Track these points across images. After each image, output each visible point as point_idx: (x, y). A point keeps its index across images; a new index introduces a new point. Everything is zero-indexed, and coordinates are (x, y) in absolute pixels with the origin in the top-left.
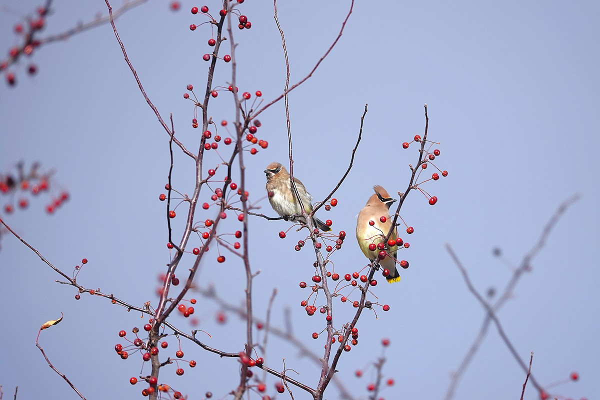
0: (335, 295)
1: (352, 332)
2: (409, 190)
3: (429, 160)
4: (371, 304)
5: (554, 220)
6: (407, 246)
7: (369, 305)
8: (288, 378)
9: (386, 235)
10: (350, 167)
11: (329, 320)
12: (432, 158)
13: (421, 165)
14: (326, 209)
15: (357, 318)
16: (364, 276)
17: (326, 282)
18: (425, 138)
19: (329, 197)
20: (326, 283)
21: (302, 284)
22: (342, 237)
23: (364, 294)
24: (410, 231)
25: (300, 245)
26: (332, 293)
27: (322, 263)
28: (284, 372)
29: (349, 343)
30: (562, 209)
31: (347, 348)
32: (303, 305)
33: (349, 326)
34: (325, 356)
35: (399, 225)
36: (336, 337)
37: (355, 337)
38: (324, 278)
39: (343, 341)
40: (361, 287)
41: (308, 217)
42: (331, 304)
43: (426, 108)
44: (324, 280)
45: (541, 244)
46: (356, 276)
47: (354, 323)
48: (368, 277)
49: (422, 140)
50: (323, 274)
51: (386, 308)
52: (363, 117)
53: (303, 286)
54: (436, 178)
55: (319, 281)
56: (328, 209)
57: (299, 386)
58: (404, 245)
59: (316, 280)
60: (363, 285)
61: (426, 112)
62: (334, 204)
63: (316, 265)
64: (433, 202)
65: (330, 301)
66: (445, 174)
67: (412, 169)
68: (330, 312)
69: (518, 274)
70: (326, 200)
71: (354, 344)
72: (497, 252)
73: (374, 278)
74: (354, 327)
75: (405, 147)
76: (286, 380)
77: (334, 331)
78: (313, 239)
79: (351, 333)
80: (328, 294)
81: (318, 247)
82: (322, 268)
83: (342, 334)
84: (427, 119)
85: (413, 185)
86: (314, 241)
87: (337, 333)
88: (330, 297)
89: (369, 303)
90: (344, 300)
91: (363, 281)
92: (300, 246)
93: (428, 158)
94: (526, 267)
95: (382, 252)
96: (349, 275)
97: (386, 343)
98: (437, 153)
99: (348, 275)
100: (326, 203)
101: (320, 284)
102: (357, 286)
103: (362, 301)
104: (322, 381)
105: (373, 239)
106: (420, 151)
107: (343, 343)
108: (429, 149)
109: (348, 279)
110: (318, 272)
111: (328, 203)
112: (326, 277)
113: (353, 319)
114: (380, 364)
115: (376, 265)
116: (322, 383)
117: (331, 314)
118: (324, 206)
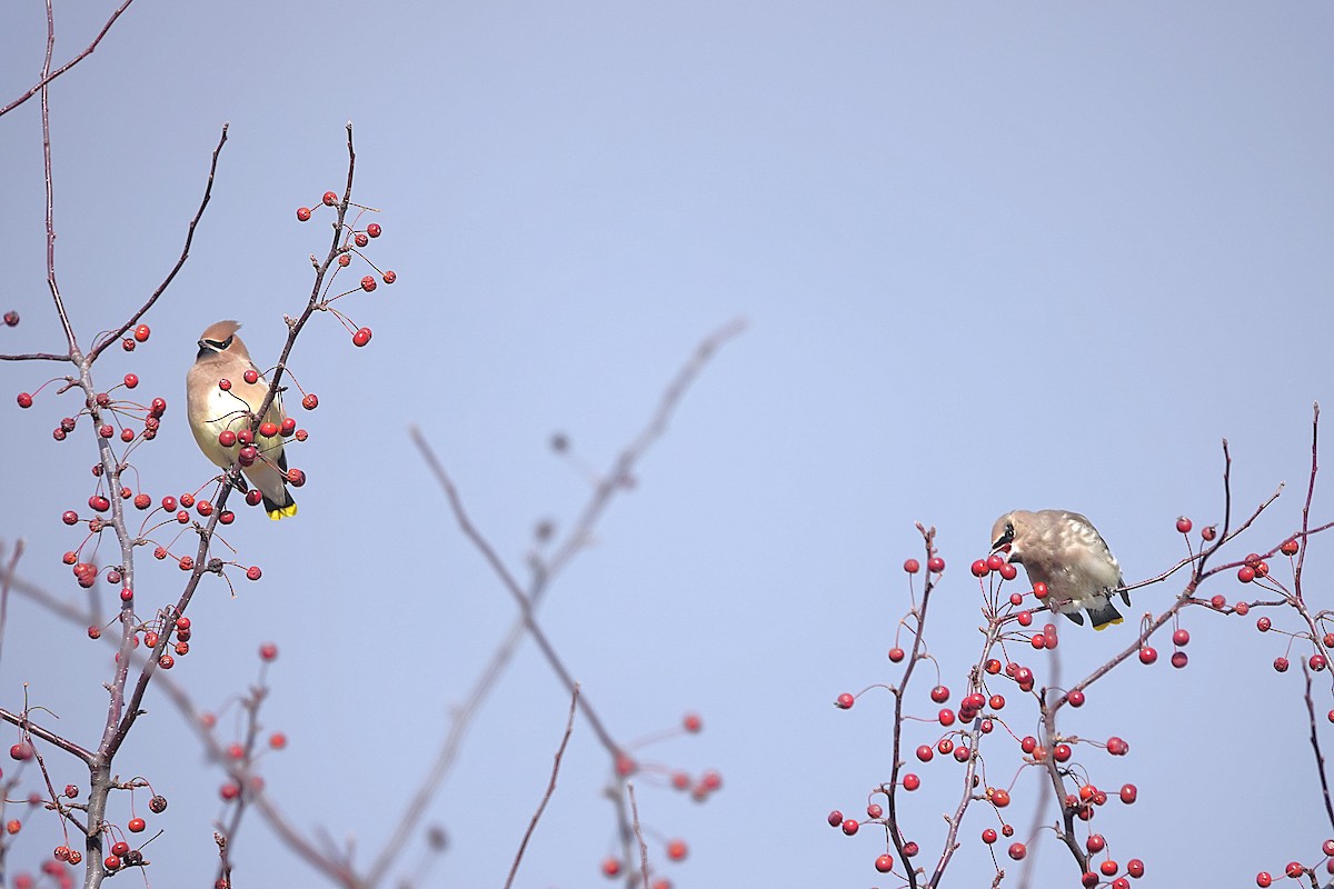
0: (140, 543)
1: (178, 627)
2: (309, 312)
3: (356, 247)
4: (221, 564)
5: (688, 375)
6: (303, 437)
7: (217, 567)
8: (34, 727)
9: (255, 410)
10: (183, 259)
11: (127, 599)
12: (362, 243)
13: (337, 258)
14: (126, 349)
15: (188, 594)
16: (206, 503)
17: (121, 511)
18: (347, 197)
19: (133, 322)
20: (121, 515)
21: (68, 515)
22: (157, 412)
23: (205, 540)
24: (311, 405)
25: (66, 428)
26: (134, 538)
27: (112, 469)
28: (26, 713)
29: (170, 651)
30: (706, 351)
31: (167, 661)
32: (67, 562)
33: (171, 613)
34: (117, 679)
35: (285, 389)
36: (141, 635)
37: (184, 637)
38: (117, 503)
39: (158, 645)
40: (198, 527)
41: (84, 364)
42: (132, 563)
43: (350, 131)
44: (117, 507)
45: (658, 427)
46: (187, 504)
47: (183, 606)
48: (214, 504)
49: (340, 201)
50: (115, 494)
51: (254, 575)
52: (218, 151)
53: (71, 521)
54: (369, 286)
55: (104, 509)
56: (129, 348)
57: (58, 744)
58: (297, 435)
59: (100, 505)
60: (204, 522)
61: (350, 140)
62: (142, 339)
63: (98, 471)
64: (362, 340)
65: (128, 556)
66: (389, 279)
67: (317, 267)
68: (128, 579)
69: (604, 492)
70: (126, 328)
71: (180, 653)
72: (560, 444)
73: (229, 506)
74: (183, 616)
75: (302, 218)
76: (30, 730)
77: (137, 624)
78: (92, 415)
79: (176, 627)
80: (126, 541)
81: (107, 435)
82: (113, 480)
83: (156, 630)
84: (352, 156)
85: (318, 301)
86: (96, 419)
87: (142, 628)
88: (130, 546)
89: (216, 563)
90: (160, 555)
91: (203, 512)
92: (65, 430)
93: (352, 242)
94: (622, 478)
95: (248, 450)
96: (173, 499)
97: (268, 655)
98: (374, 232)
99: (170, 498)
100: (126, 335)
101: (107, 516)
102: (190, 523)
103: (202, 558)
104: (110, 733)
105: (228, 420)
106: (335, 226)
107: (157, 652)
108: (357, 221)
109: (170, 508)
110: (103, 488)
111: (129, 334)
112: (120, 501)
113: (181, 597)
114: (255, 700)
115: (231, 479)
116: (109, 739)
117: (132, 584)
118: (120, 341)
